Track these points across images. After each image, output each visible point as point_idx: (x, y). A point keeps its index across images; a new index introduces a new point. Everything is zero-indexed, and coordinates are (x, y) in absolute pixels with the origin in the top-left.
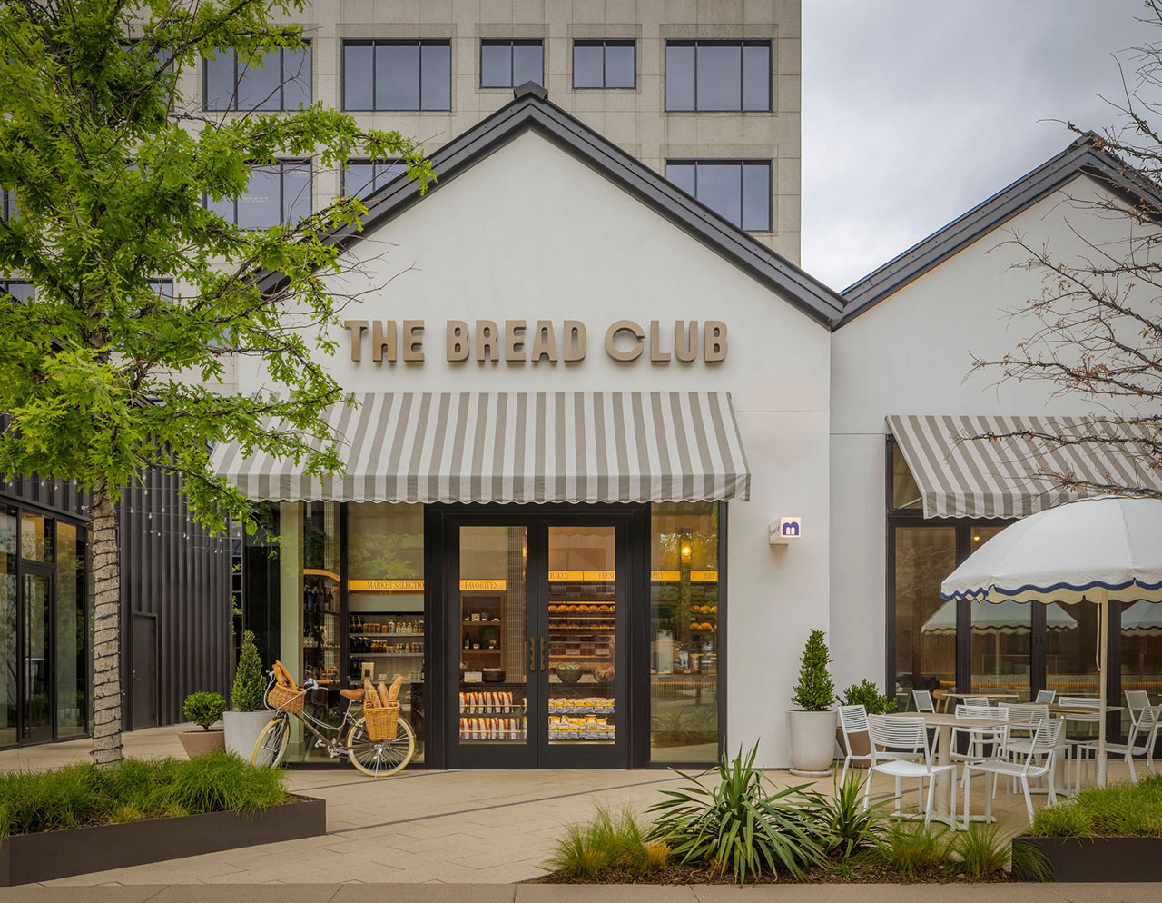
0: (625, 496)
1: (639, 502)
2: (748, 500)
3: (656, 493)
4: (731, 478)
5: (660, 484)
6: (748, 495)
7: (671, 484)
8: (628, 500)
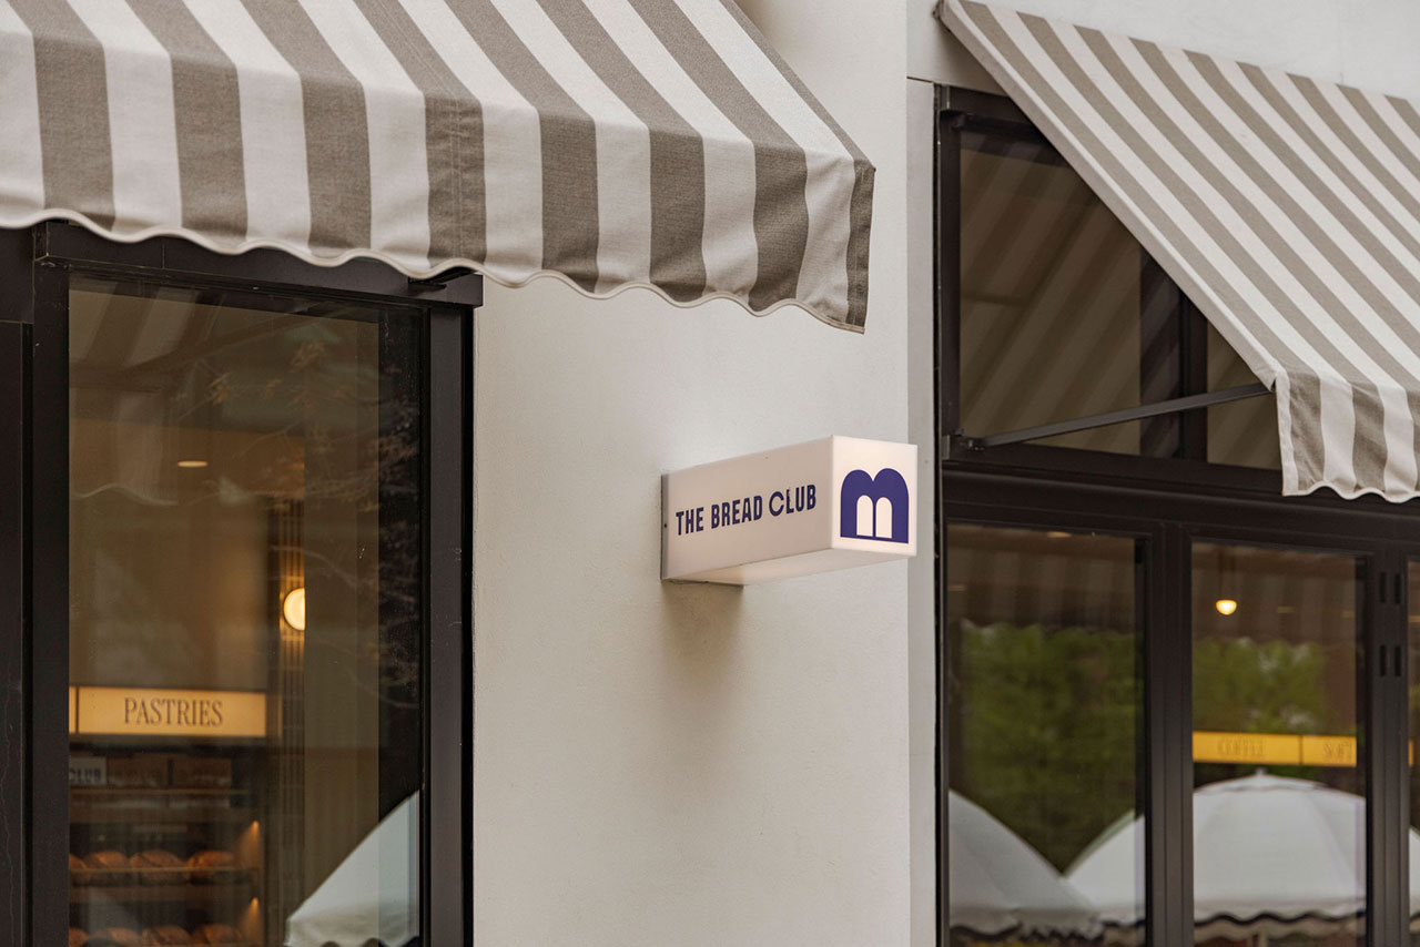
0: (215, 203)
1: (303, 251)
2: (856, 319)
3: (401, 211)
4: (782, 173)
5: (420, 154)
6: (859, 290)
7: (477, 164)
8: (240, 230)
